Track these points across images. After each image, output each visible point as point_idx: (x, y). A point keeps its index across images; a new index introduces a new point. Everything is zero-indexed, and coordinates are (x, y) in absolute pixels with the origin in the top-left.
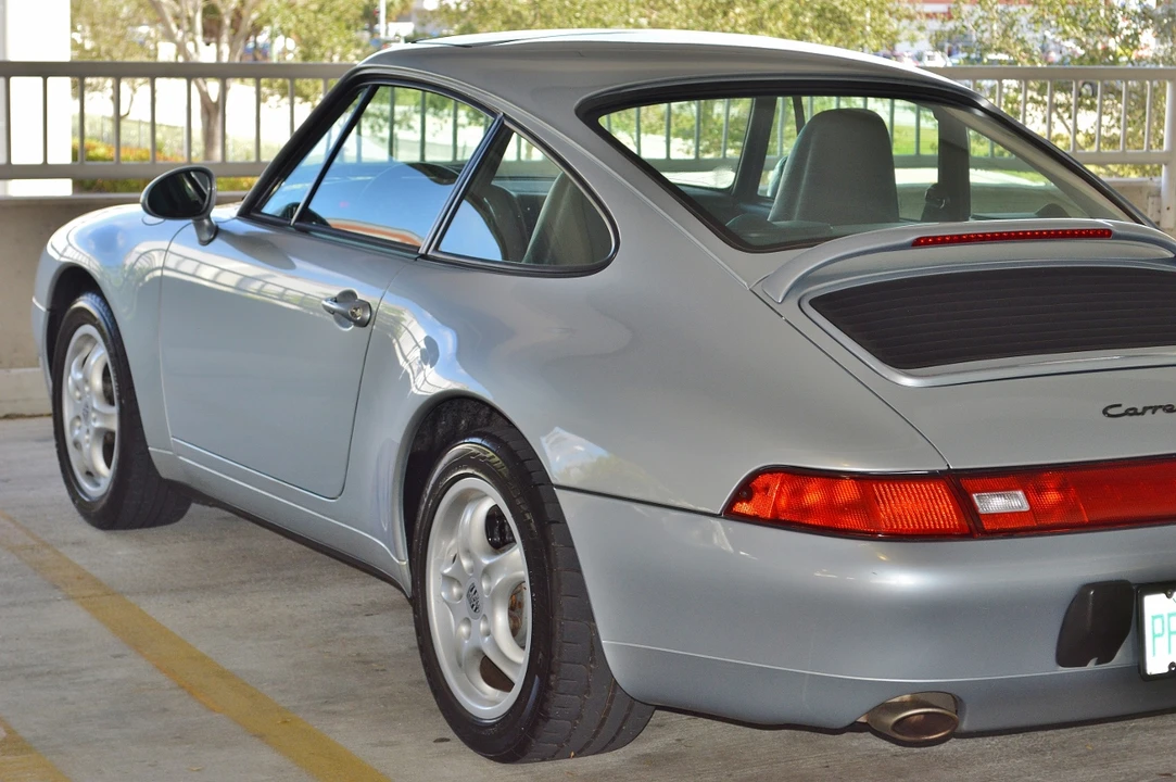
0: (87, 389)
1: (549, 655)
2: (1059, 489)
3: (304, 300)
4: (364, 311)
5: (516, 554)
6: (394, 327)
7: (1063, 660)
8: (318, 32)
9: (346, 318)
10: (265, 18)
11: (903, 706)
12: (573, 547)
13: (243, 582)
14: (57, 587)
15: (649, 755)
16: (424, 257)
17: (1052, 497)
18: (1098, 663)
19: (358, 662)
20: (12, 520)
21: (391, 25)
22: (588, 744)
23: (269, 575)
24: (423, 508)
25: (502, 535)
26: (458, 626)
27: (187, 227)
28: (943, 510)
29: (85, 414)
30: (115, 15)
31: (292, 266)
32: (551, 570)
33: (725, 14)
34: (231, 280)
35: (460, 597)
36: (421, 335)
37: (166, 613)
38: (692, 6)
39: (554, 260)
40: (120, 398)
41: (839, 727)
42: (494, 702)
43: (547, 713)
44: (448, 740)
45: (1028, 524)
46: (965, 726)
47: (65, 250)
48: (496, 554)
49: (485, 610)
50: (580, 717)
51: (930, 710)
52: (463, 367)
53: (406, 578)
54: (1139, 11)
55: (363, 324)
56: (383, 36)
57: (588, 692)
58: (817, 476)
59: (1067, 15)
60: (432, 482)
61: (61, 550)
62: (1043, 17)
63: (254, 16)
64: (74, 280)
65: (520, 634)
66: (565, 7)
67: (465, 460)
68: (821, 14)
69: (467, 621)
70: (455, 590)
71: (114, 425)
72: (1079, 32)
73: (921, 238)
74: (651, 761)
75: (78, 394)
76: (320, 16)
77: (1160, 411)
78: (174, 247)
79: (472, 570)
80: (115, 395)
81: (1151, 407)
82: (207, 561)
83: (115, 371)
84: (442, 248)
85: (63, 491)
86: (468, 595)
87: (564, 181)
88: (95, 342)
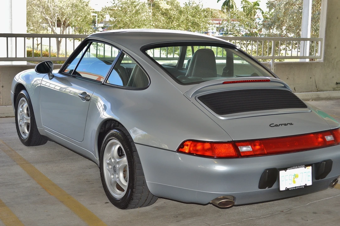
0: (23, 113)
1: (133, 184)
2: (259, 145)
3: (75, 93)
4: (88, 97)
5: (125, 159)
6: (96, 101)
7: (260, 187)
8: (82, 26)
9: (84, 99)
10: (71, 23)
11: (221, 199)
12: (139, 157)
13: (60, 160)
14: (15, 161)
15: (157, 207)
16: (103, 84)
17: (258, 147)
18: (268, 188)
19: (87, 181)
20: (5, 143)
21: (98, 24)
22: (143, 205)
23: (66, 158)
24: (102, 146)
25: (122, 153)
26: (111, 176)
27: (46, 75)
28: (232, 151)
29: (22, 119)
30: (38, 22)
31: (72, 85)
32: (134, 163)
33: (172, 23)
34: (58, 88)
35: (111, 168)
36: (103, 103)
37: (40, 168)
38: (164, 21)
39: (135, 86)
40: (31, 115)
41: (205, 204)
42: (120, 194)
43: (132, 198)
44: (108, 203)
45: (252, 154)
46: (236, 203)
47: (18, 79)
48: (120, 158)
49: (117, 172)
50: (141, 199)
51: (228, 200)
52: (113, 112)
53: (98, 162)
54: (262, 23)
55: (88, 100)
56: (97, 27)
57: (143, 193)
58: (200, 142)
59: (246, 25)
60: (105, 140)
61: (16, 152)
62: (241, 25)
63: (68, 22)
64: (20, 87)
65: (126, 178)
66: (137, 21)
67: (113, 135)
68: (193, 23)
69: (113, 174)
70: (110, 167)
71: (29, 122)
72: (249, 28)
73: (224, 82)
74: (158, 208)
75: (21, 114)
76: (83, 22)
77: (283, 125)
78: (44, 79)
79: (114, 162)
80: (30, 114)
81: (281, 124)
82: (51, 154)
83: (30, 109)
84: (108, 82)
85: (18, 136)
86: (113, 168)
87: (137, 66)
88: (25, 102)
